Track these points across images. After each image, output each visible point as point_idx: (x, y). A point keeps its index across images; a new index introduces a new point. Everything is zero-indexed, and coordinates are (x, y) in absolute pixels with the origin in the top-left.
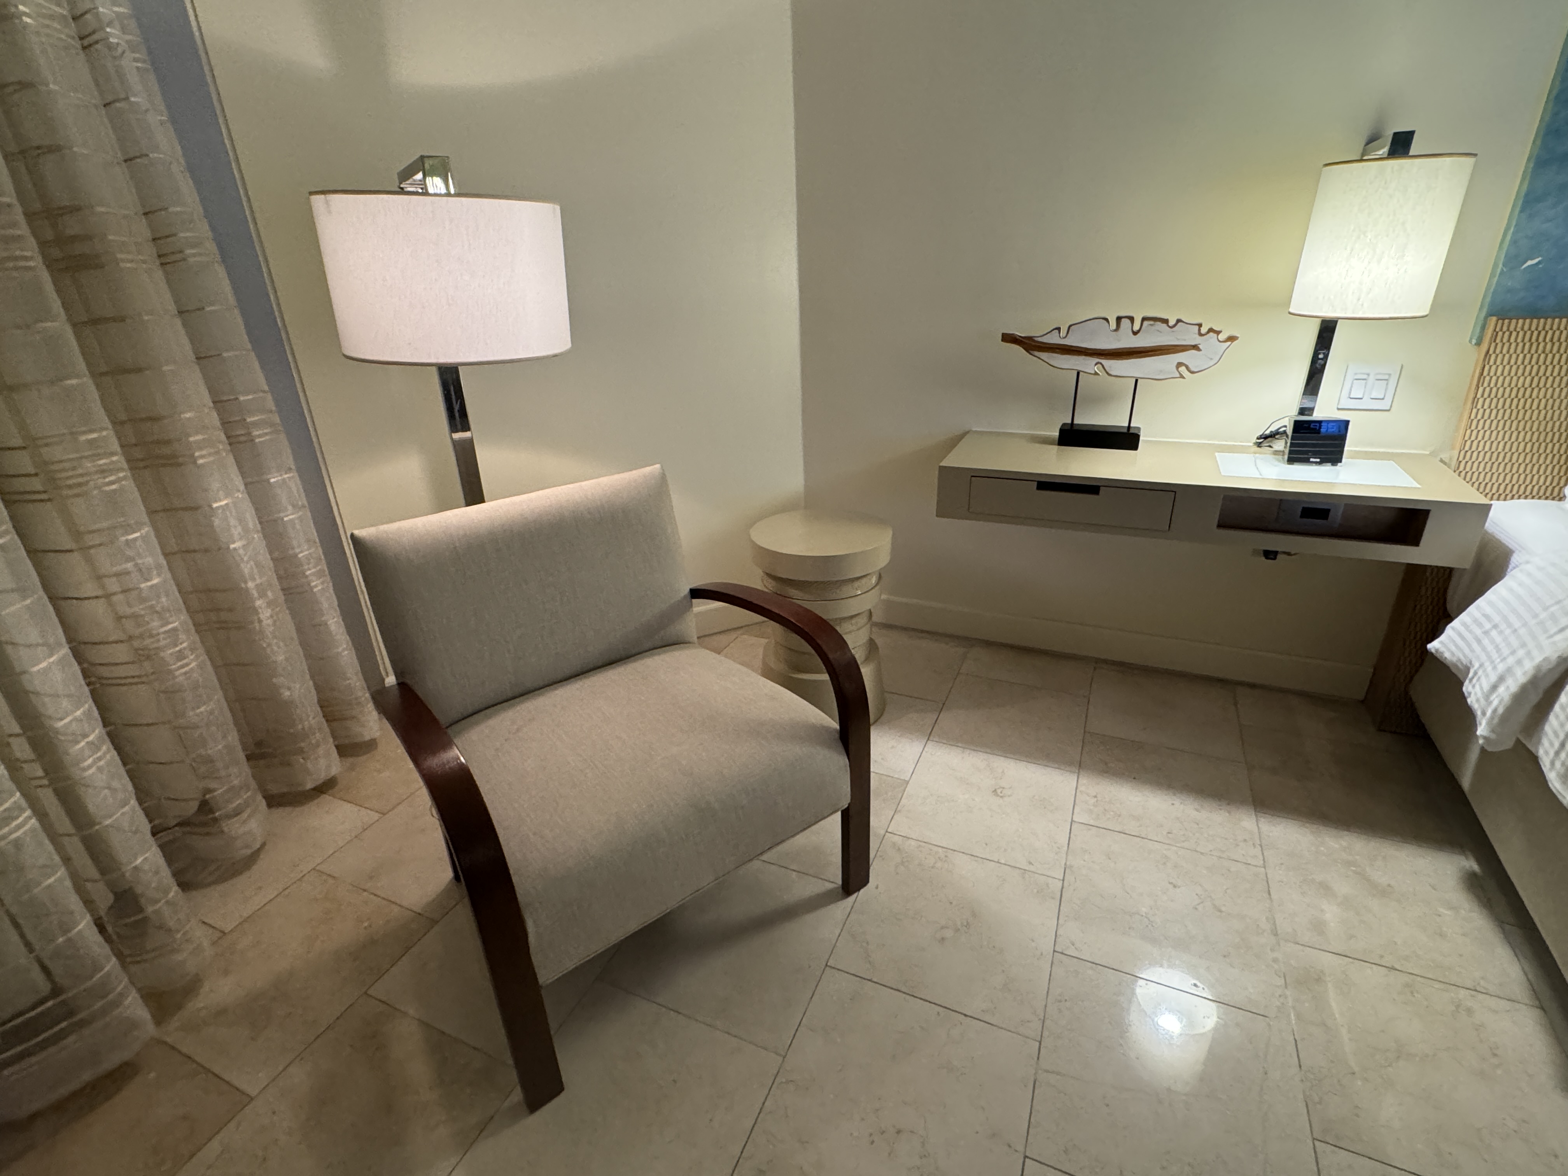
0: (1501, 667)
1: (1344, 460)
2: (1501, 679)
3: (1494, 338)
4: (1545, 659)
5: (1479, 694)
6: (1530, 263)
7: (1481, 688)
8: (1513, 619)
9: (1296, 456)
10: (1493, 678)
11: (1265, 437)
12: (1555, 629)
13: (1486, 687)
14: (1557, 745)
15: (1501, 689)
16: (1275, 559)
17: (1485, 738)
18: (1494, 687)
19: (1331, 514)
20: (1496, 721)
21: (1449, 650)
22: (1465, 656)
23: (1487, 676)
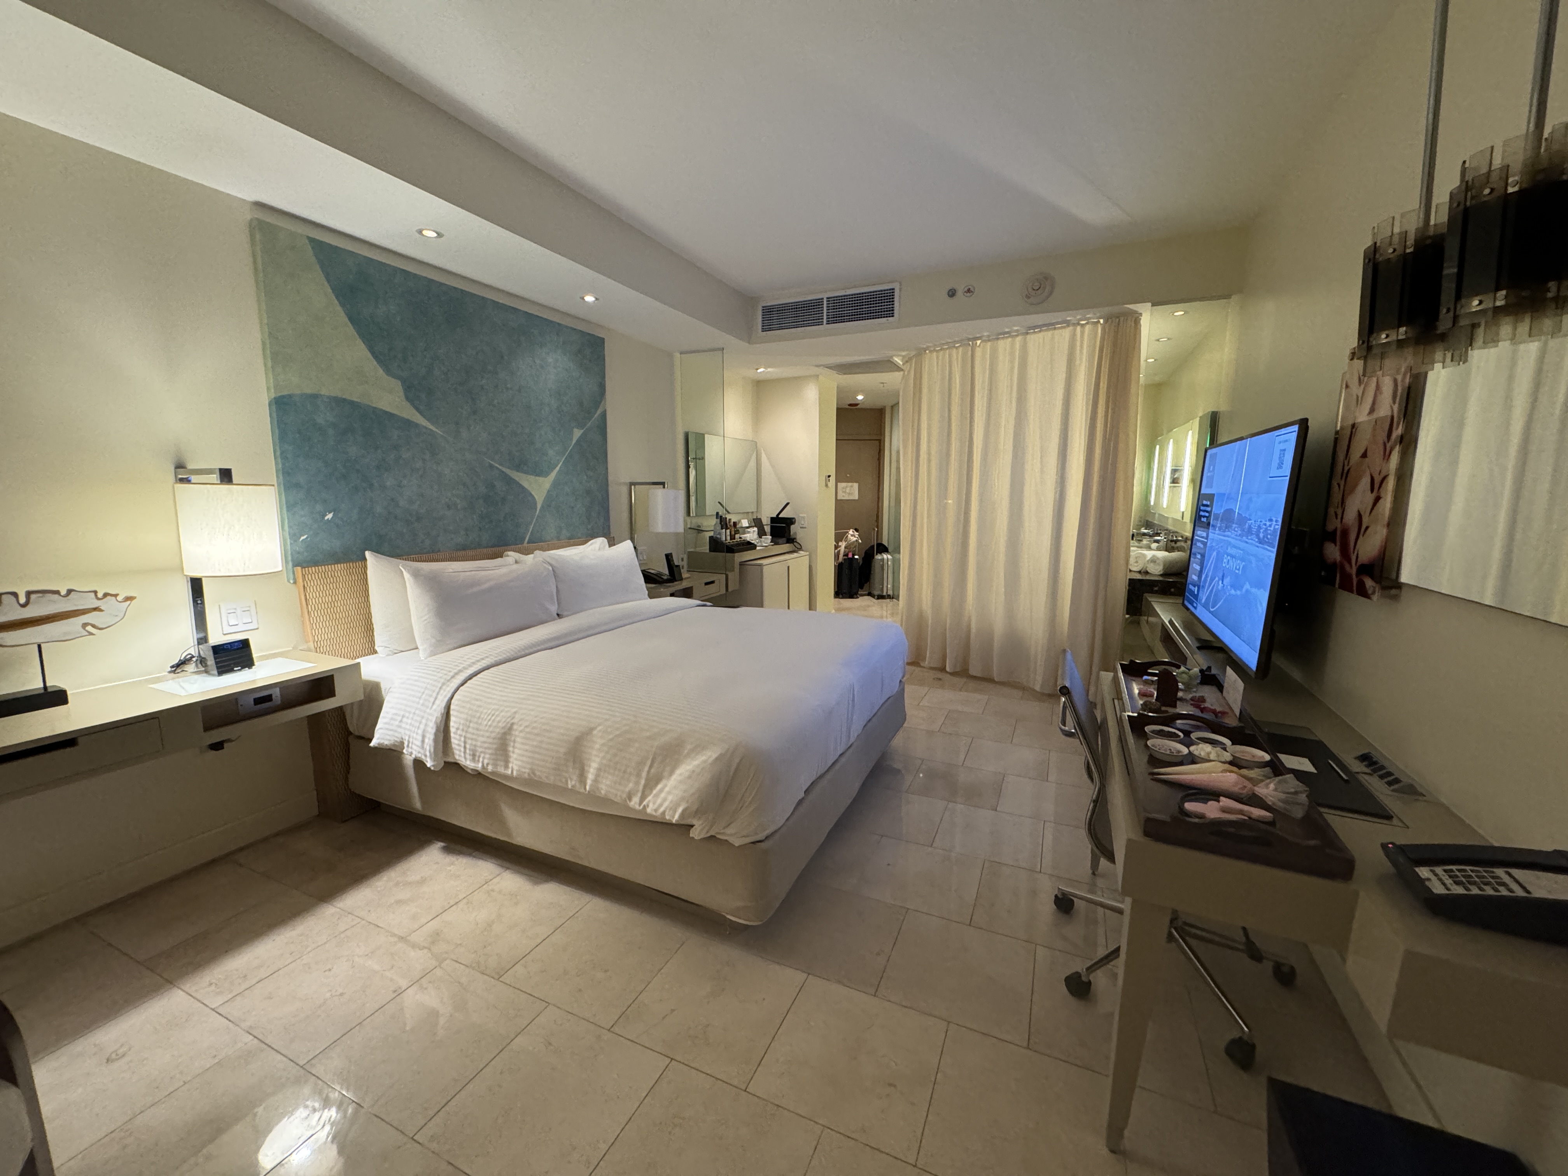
0: (420, 732)
1: (256, 663)
2: (424, 737)
3: (304, 579)
4: (437, 718)
5: (418, 749)
6: (303, 538)
7: (417, 746)
8: (409, 709)
9: (224, 669)
10: (420, 738)
11: (178, 666)
12: (430, 705)
13: (419, 743)
14: (462, 749)
15: (426, 740)
16: (223, 748)
17: (433, 766)
18: (423, 741)
19: (274, 697)
20: (433, 756)
21: (387, 740)
22: (397, 737)
23: (416, 739)
